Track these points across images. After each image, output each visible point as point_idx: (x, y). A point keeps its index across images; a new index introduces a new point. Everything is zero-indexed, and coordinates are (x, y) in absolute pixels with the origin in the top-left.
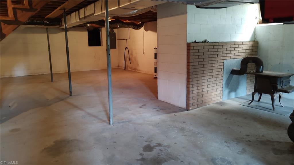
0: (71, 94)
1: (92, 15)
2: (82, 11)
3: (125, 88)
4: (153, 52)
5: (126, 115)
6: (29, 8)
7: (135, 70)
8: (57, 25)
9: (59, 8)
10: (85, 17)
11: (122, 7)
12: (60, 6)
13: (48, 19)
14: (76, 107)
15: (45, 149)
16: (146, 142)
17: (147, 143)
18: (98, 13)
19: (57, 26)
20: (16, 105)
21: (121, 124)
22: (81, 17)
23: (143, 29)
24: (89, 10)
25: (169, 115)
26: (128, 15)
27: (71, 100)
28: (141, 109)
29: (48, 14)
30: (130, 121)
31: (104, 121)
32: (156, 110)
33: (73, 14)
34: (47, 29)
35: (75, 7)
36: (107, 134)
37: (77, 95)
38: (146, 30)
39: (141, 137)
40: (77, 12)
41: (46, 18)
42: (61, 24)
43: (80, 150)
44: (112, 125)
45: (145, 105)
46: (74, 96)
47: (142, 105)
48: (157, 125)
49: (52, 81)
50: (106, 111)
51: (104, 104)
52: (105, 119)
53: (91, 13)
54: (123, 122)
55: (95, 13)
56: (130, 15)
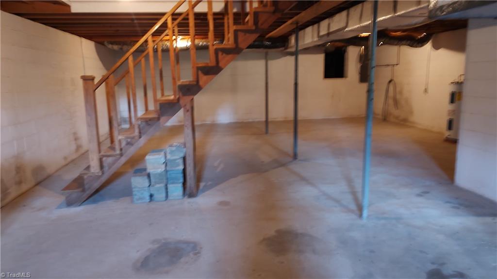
0: (295, 156)
1: (341, 30)
2: (324, 24)
3: (385, 155)
4: (449, 89)
5: (391, 206)
6: (254, 28)
7: (403, 122)
8: (281, 47)
9: (290, 22)
10: (328, 34)
11: (402, 14)
12: (291, 18)
13: (270, 39)
14: (304, 180)
15: (264, 240)
16: (433, 263)
17: (434, 267)
18: (353, 26)
19: (281, 49)
20: (222, 166)
21: (383, 222)
22: (322, 33)
23: (428, 46)
24: (337, 22)
25: (481, 220)
26: (407, 26)
27: (296, 167)
28: (420, 199)
29: (271, 32)
30: (399, 219)
31: (352, 211)
32: (454, 205)
33: (309, 30)
34: (267, 54)
35: (315, 18)
36: (356, 234)
37: (305, 160)
38: (436, 47)
39: (421, 252)
40: (316, 26)
41: (267, 36)
42: (288, 46)
43: (314, 252)
44: (365, 220)
45: (428, 193)
46: (300, 160)
47: (422, 193)
48: (454, 235)
49: (267, 132)
50: (354, 193)
51: (350, 181)
52: (353, 207)
53: (339, 28)
54: (385, 218)
55: (346, 27)
56: (411, 25)
